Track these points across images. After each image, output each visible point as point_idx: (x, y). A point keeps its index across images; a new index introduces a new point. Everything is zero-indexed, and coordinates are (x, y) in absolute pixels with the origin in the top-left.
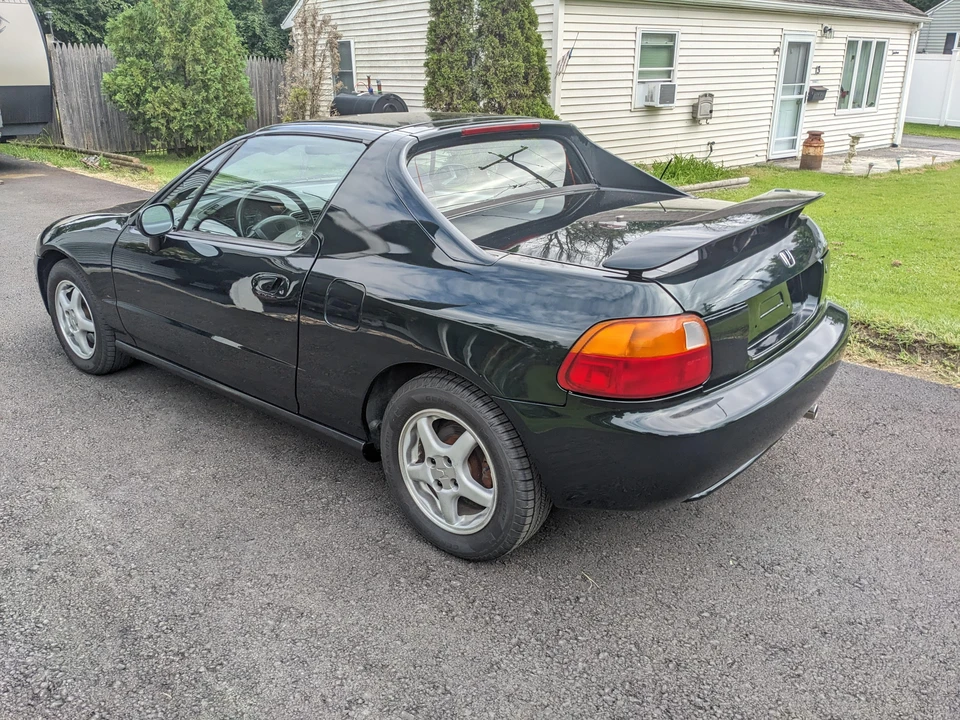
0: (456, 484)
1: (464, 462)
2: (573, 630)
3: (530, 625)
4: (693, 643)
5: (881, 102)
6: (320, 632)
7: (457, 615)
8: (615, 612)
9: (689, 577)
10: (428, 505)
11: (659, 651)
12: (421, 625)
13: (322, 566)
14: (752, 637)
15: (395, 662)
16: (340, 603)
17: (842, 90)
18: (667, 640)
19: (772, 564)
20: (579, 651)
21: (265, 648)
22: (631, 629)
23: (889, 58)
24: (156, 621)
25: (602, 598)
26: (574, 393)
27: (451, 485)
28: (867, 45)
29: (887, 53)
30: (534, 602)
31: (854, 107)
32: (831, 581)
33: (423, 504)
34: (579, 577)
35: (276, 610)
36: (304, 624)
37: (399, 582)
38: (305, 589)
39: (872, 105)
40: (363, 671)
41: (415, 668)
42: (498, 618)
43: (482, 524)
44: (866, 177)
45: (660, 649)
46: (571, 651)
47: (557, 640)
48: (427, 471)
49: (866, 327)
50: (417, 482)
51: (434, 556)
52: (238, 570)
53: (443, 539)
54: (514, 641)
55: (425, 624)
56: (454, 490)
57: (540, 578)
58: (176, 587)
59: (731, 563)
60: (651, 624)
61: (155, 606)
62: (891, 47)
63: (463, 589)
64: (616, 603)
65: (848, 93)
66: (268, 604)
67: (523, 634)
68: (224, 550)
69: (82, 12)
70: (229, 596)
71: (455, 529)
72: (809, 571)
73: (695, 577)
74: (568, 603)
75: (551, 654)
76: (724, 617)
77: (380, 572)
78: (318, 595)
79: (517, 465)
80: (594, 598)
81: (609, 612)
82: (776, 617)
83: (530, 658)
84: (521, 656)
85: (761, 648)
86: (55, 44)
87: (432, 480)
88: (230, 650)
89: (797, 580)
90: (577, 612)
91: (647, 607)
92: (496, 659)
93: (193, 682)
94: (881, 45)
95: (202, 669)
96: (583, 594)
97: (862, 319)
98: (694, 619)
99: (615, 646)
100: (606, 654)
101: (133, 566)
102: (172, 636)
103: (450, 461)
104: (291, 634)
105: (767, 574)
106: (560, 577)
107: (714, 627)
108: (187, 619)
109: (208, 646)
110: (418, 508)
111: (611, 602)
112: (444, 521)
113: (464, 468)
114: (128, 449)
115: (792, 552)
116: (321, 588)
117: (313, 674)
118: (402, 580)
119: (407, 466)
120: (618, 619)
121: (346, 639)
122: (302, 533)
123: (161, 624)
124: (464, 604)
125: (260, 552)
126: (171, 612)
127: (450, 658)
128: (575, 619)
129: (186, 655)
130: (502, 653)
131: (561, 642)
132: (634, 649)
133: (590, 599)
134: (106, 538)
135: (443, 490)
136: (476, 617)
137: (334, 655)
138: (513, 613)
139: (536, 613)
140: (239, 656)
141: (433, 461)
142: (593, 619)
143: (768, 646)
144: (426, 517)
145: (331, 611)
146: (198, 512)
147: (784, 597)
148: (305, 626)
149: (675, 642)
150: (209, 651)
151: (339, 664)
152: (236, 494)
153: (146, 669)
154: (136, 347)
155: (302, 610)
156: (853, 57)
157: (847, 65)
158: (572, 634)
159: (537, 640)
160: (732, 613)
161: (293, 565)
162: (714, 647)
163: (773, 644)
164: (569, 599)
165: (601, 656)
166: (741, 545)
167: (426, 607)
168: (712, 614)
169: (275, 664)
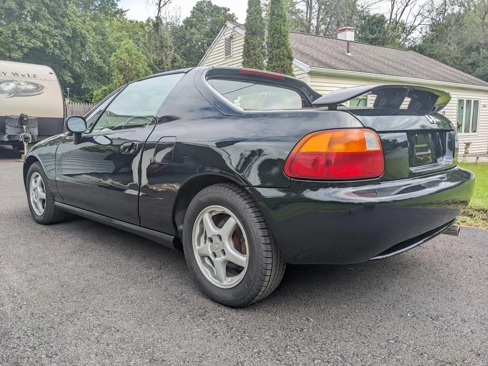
0: (224, 254)
1: (229, 237)
2: (297, 346)
3: (268, 342)
4: (383, 357)
5: (480, 130)
6: (126, 341)
7: (220, 335)
8: (328, 338)
9: (380, 321)
10: (209, 273)
11: (357, 361)
12: (194, 339)
13: (139, 307)
14: (425, 355)
15: (171, 359)
16: (144, 326)
17: (458, 124)
18: (364, 355)
19: (437, 316)
20: (300, 358)
21: (88, 347)
22: (339, 347)
23: (481, 109)
24: (26, 330)
25: (318, 329)
26: (294, 178)
27: (222, 254)
28: (469, 102)
29: (480, 105)
30: (272, 330)
31: (465, 132)
32: (479, 326)
33: (205, 271)
34: (304, 318)
35: (102, 328)
36: (118, 336)
37: (186, 317)
38: (125, 318)
39: (475, 131)
40: (148, 362)
41: (184, 362)
42: (247, 338)
43: (240, 279)
44: (476, 164)
45: (359, 360)
46: (295, 358)
47: (285, 351)
48: (208, 249)
49: (485, 212)
50: (203, 257)
51: (210, 305)
52: (87, 308)
53: (216, 293)
54: (255, 350)
55: (197, 339)
56: (223, 257)
57: (278, 318)
58: (46, 314)
59: (409, 315)
60: (352, 345)
61: (28, 323)
62: (482, 103)
63: (226, 322)
64: (328, 333)
65: (461, 125)
66: (99, 325)
67: (263, 347)
68: (82, 298)
69: (88, 99)
70: (76, 320)
71: (224, 285)
72: (463, 321)
73: (384, 321)
74: (295, 332)
75: (280, 359)
76: (405, 343)
77: (175, 312)
78: (132, 322)
79: (260, 233)
80: (313, 330)
81: (324, 337)
82: (443, 345)
83: (265, 361)
84: (259, 359)
85: (432, 361)
86: (69, 103)
87: (211, 253)
88: (65, 347)
89: (455, 325)
90: (300, 336)
91: (350, 336)
92: (242, 359)
93: (35, 363)
94: (476, 102)
95: (43, 356)
96: (306, 327)
97: (482, 208)
98: (384, 344)
99: (326, 356)
100: (320, 360)
101: (25, 303)
102: (32, 338)
103: (221, 238)
104: (107, 340)
105: (434, 321)
106: (292, 318)
107: (398, 349)
108: (45, 330)
109: (52, 344)
110: (203, 274)
111: (325, 332)
112: (218, 282)
113: (229, 241)
114: (47, 253)
115: (451, 310)
116: (135, 318)
117: (115, 362)
118: (188, 316)
119: (197, 248)
120: (329, 342)
121: (142, 345)
122: (132, 291)
123: (28, 331)
124: (225, 329)
125: (103, 300)
126: (37, 326)
127: (209, 358)
128: (299, 340)
129: (37, 348)
130: (246, 357)
131: (288, 353)
132: (340, 358)
133: (311, 330)
134: (15, 290)
135: (217, 259)
136: (232, 337)
137: (132, 353)
138: (257, 335)
139: (273, 336)
140: (69, 351)
141: (211, 240)
142: (312, 340)
143: (438, 361)
144: (207, 280)
145: (138, 330)
146: (74, 281)
147: (447, 334)
148: (117, 337)
149: (369, 356)
150: (52, 347)
151: (134, 358)
152: (99, 273)
153: (8, 354)
154: (64, 203)
155: (119, 328)
156: (462, 108)
157: (459, 111)
158: (296, 348)
159: (271, 351)
160: (410, 342)
161: (121, 306)
162: (398, 360)
163: (441, 359)
164: (296, 330)
165: (316, 362)
166: (416, 307)
167: (199, 330)
168: (396, 342)
169: (92, 356)
